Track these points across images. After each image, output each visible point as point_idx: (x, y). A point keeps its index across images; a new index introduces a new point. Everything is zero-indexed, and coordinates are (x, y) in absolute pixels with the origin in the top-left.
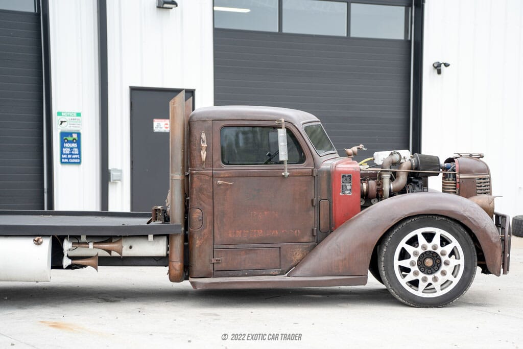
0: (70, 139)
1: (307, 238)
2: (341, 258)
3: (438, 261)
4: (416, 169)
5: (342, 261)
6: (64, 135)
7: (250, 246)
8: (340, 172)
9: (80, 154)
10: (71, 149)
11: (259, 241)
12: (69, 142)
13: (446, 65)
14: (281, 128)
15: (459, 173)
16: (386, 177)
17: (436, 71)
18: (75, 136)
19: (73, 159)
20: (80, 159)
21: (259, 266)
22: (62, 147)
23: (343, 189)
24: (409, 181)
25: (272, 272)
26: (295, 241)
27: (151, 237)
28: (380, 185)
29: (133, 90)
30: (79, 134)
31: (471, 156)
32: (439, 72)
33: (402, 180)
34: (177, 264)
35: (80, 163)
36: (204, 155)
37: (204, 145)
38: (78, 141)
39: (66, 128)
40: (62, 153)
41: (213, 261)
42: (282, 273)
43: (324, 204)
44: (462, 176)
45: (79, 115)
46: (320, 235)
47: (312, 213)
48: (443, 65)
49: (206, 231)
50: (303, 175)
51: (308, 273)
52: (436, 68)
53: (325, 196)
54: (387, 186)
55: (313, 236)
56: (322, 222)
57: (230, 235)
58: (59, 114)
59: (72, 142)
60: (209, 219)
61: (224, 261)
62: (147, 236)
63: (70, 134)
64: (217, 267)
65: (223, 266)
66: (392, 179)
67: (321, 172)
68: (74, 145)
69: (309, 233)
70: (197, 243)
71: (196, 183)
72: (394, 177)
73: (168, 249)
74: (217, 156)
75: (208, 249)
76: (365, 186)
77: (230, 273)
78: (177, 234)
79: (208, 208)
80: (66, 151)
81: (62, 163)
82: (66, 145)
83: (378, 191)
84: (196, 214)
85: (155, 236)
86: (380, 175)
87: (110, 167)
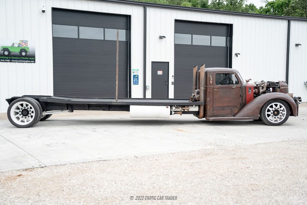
0: (136, 77)
1: (239, 106)
2: (251, 111)
3: (278, 112)
4: (269, 86)
5: (252, 112)
6: (134, 76)
7: (223, 108)
8: (248, 87)
9: (138, 81)
10: (136, 80)
11: (226, 107)
12: (135, 78)
13: (239, 54)
14: (233, 74)
15: (281, 87)
16: (261, 88)
17: (236, 56)
18: (137, 76)
19: (136, 83)
20: (138, 83)
21: (226, 114)
22: (134, 79)
23: (249, 92)
24: (267, 89)
25: (229, 116)
26: (236, 107)
27: (194, 106)
28: (259, 90)
29: (152, 62)
30: (138, 76)
31: (282, 82)
32: (237, 56)
33: (265, 89)
34: (202, 113)
35: (138, 84)
36: (211, 82)
37: (211, 79)
38: (138, 78)
39: (135, 74)
40: (133, 81)
41: (213, 112)
42: (232, 116)
43: (244, 96)
44: (282, 88)
45: (138, 70)
46: (243, 105)
47: (240, 99)
48: (238, 54)
49: (211, 104)
50: (238, 88)
51: (241, 116)
52: (236, 55)
53: (244, 94)
54: (261, 91)
55: (241, 105)
56: (243, 101)
57: (218, 105)
58: (133, 70)
59: (136, 78)
60: (212, 100)
61: (216, 113)
62: (193, 106)
63: (136, 76)
64: (214, 114)
65: (216, 114)
66: (262, 89)
67: (243, 87)
68: (137, 79)
69: (240, 104)
70: (208, 107)
71: (208, 90)
72: (263, 88)
73: (199, 109)
74: (214, 82)
75: (211, 109)
76: (254, 91)
77: (218, 116)
78: (202, 105)
79: (212, 97)
80: (135, 81)
81: (134, 84)
82: (135, 79)
83: (258, 92)
84: (208, 99)
85: (195, 105)
86: (259, 87)
87: (146, 85)
